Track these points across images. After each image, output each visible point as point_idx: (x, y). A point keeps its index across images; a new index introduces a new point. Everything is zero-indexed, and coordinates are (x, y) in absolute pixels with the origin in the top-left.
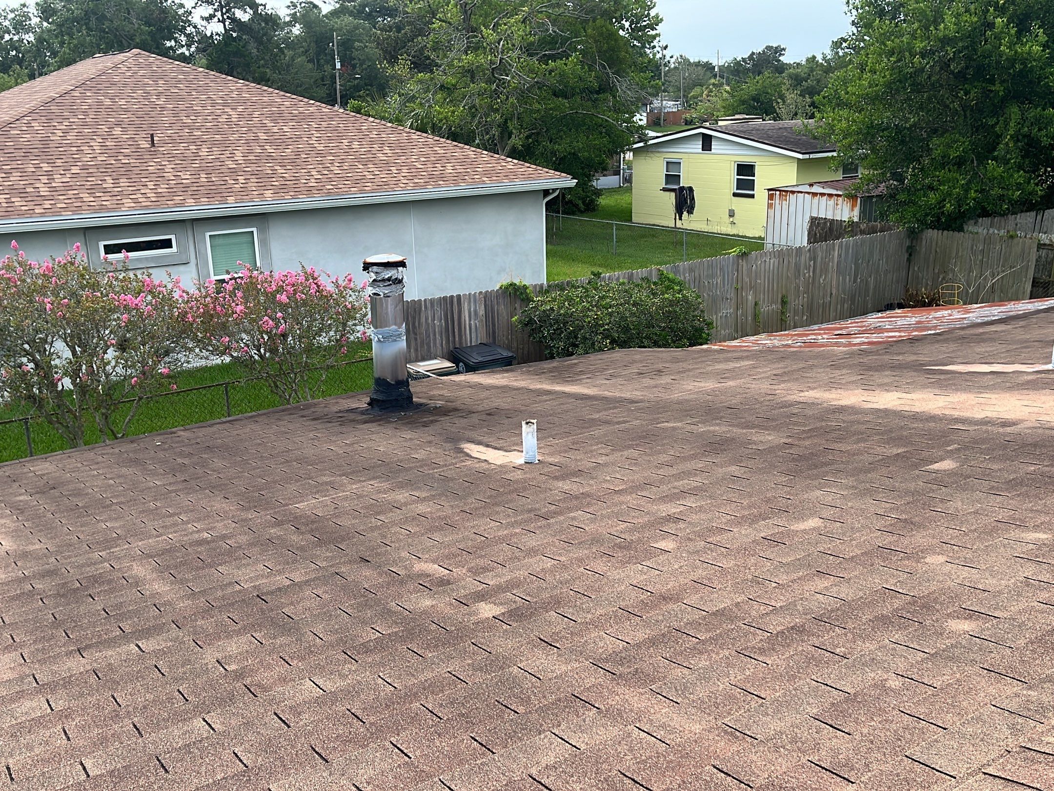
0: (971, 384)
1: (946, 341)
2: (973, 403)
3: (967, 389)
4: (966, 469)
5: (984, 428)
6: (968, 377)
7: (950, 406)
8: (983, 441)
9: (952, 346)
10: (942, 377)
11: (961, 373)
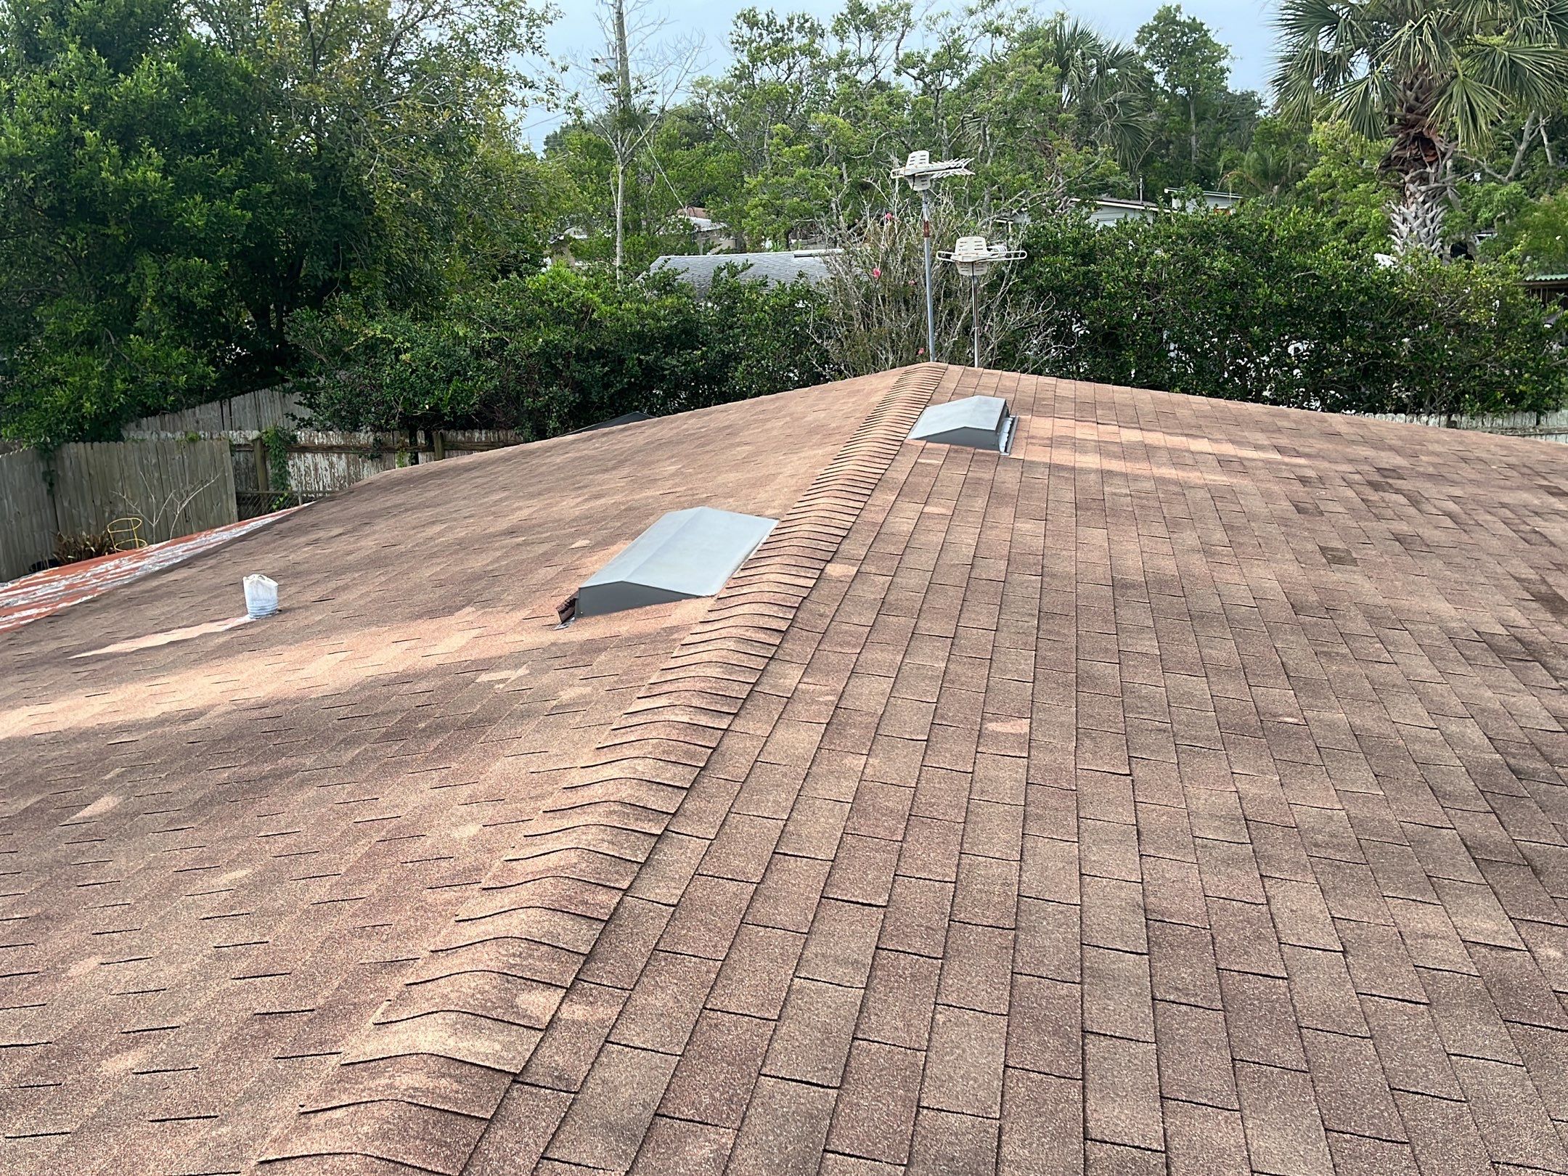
0: (140, 667)
1: (105, 608)
2: (144, 696)
3: (135, 677)
4: (134, 803)
5: (159, 731)
6: (137, 658)
7: (110, 710)
8: (158, 751)
9: (114, 615)
10: (99, 666)
11: (127, 654)
